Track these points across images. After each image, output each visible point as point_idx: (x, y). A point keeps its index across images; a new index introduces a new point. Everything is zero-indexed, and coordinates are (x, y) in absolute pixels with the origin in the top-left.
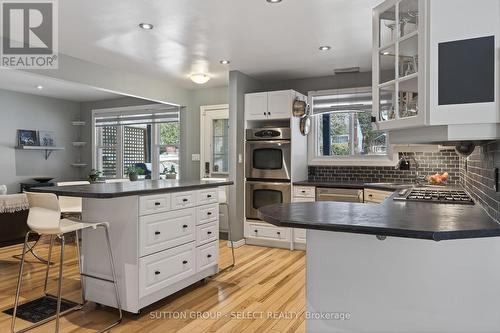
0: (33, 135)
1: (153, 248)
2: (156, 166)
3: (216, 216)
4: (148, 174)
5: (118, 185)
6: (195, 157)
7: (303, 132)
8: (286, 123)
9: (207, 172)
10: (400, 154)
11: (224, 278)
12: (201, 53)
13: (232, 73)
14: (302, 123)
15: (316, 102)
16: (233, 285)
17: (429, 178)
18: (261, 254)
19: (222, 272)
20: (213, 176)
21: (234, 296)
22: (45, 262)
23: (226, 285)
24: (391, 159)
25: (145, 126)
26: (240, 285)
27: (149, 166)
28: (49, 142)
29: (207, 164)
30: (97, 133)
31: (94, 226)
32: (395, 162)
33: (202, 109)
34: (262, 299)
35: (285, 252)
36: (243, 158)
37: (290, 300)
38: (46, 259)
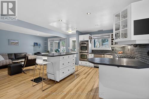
0: (37, 44)
1: (62, 67)
2: (60, 50)
3: (75, 60)
4: (59, 51)
5: (53, 54)
6: (69, 48)
7: (91, 43)
8: (88, 41)
9: (71, 51)
10: (112, 47)
11: (76, 73)
12: (70, 27)
13: (77, 31)
14: (91, 41)
15: (93, 37)
16: (78, 75)
17: (119, 52)
18: (83, 68)
19: (75, 71)
20: (72, 52)
21: (79, 77)
22: (39, 69)
23: (77, 75)
24: (110, 48)
25: (58, 42)
26: (80, 75)
27: (59, 50)
28: (40, 45)
29: (71, 49)
30: (49, 43)
31: (50, 63)
32: (110, 49)
33: (70, 38)
34: (85, 78)
35: (88, 67)
36: (79, 48)
37: (91, 79)
38: (39, 68)
